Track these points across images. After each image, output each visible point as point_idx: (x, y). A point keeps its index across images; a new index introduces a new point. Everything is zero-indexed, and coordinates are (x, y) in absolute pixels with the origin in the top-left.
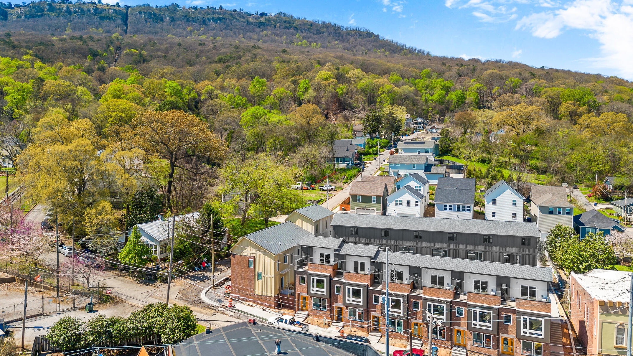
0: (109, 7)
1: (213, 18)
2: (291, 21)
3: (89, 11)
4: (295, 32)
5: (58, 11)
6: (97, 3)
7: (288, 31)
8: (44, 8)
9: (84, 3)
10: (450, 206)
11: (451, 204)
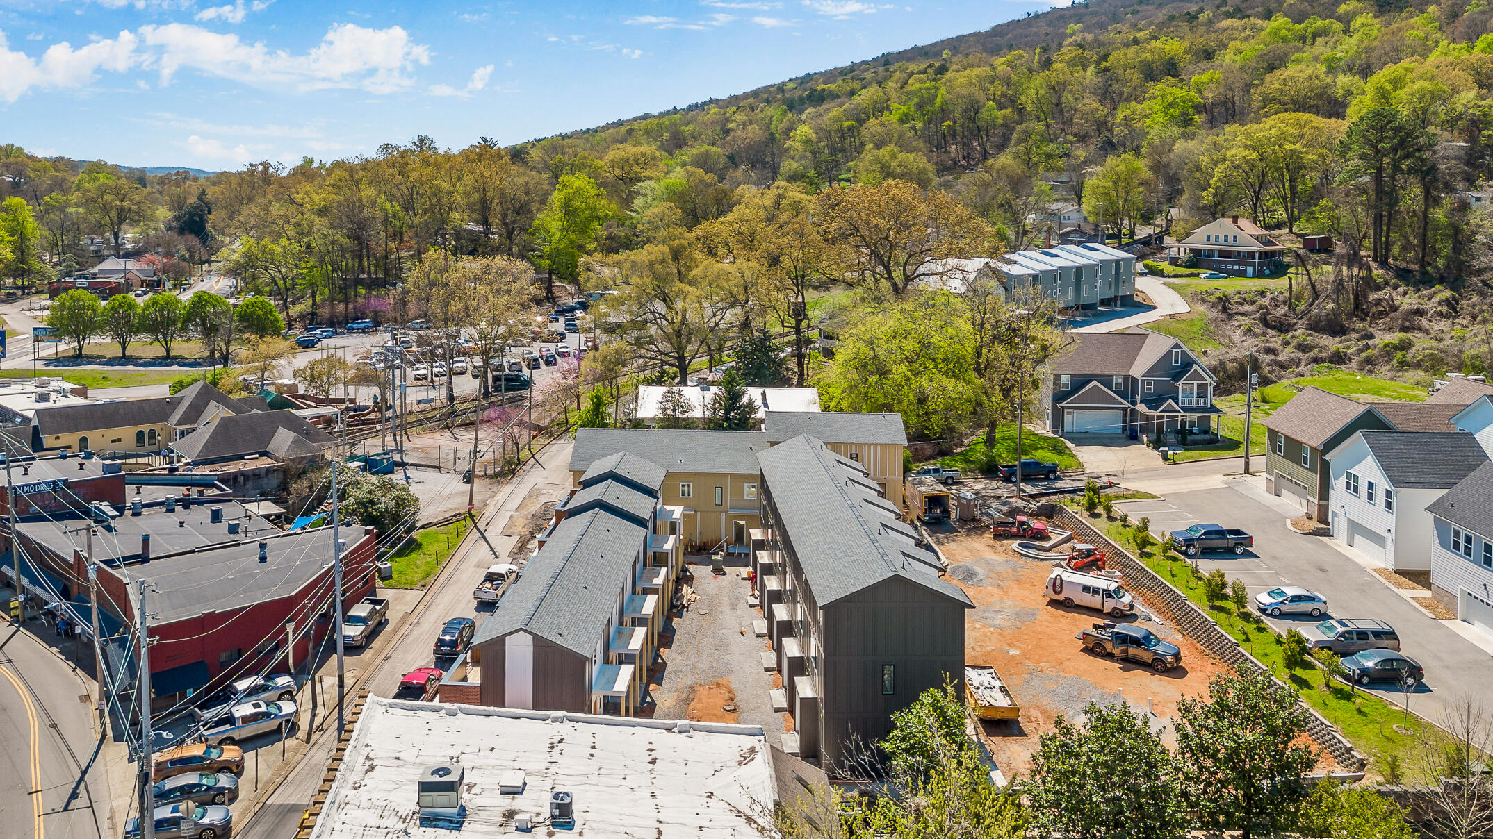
10: (1468, 540)
11: (1471, 533)
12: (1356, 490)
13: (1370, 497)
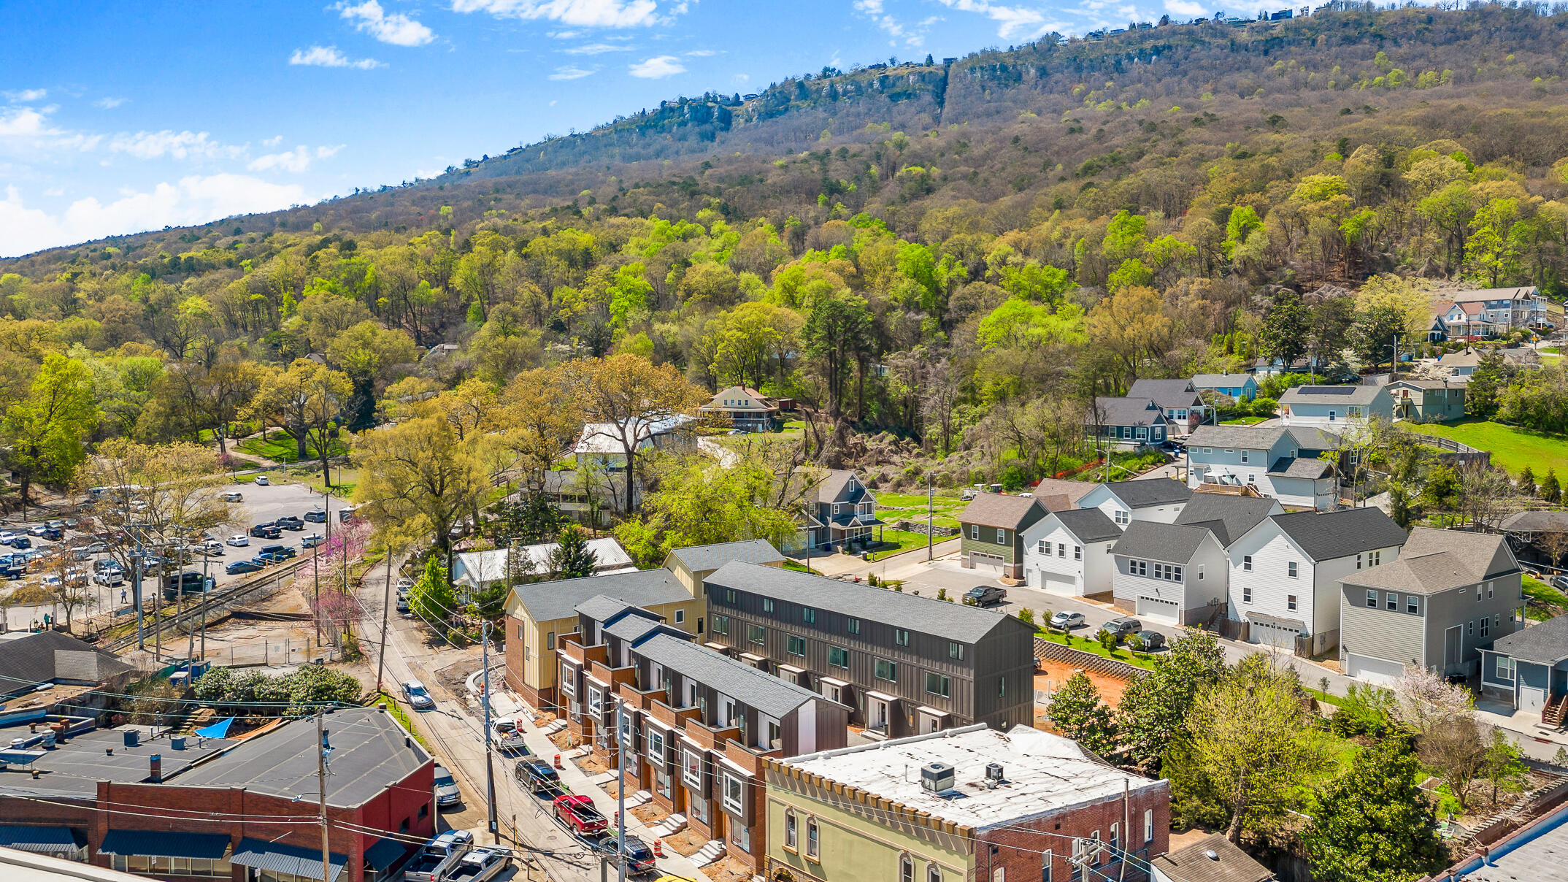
0: (910, 70)
1: (1142, 51)
2: (1366, 21)
3: (871, 85)
4: (1375, 48)
5: (815, 96)
6: (888, 64)
7: (1352, 48)
8: (790, 94)
9: (863, 71)
10: (1143, 565)
11: (1144, 560)
12: (1048, 551)
13: (1062, 553)
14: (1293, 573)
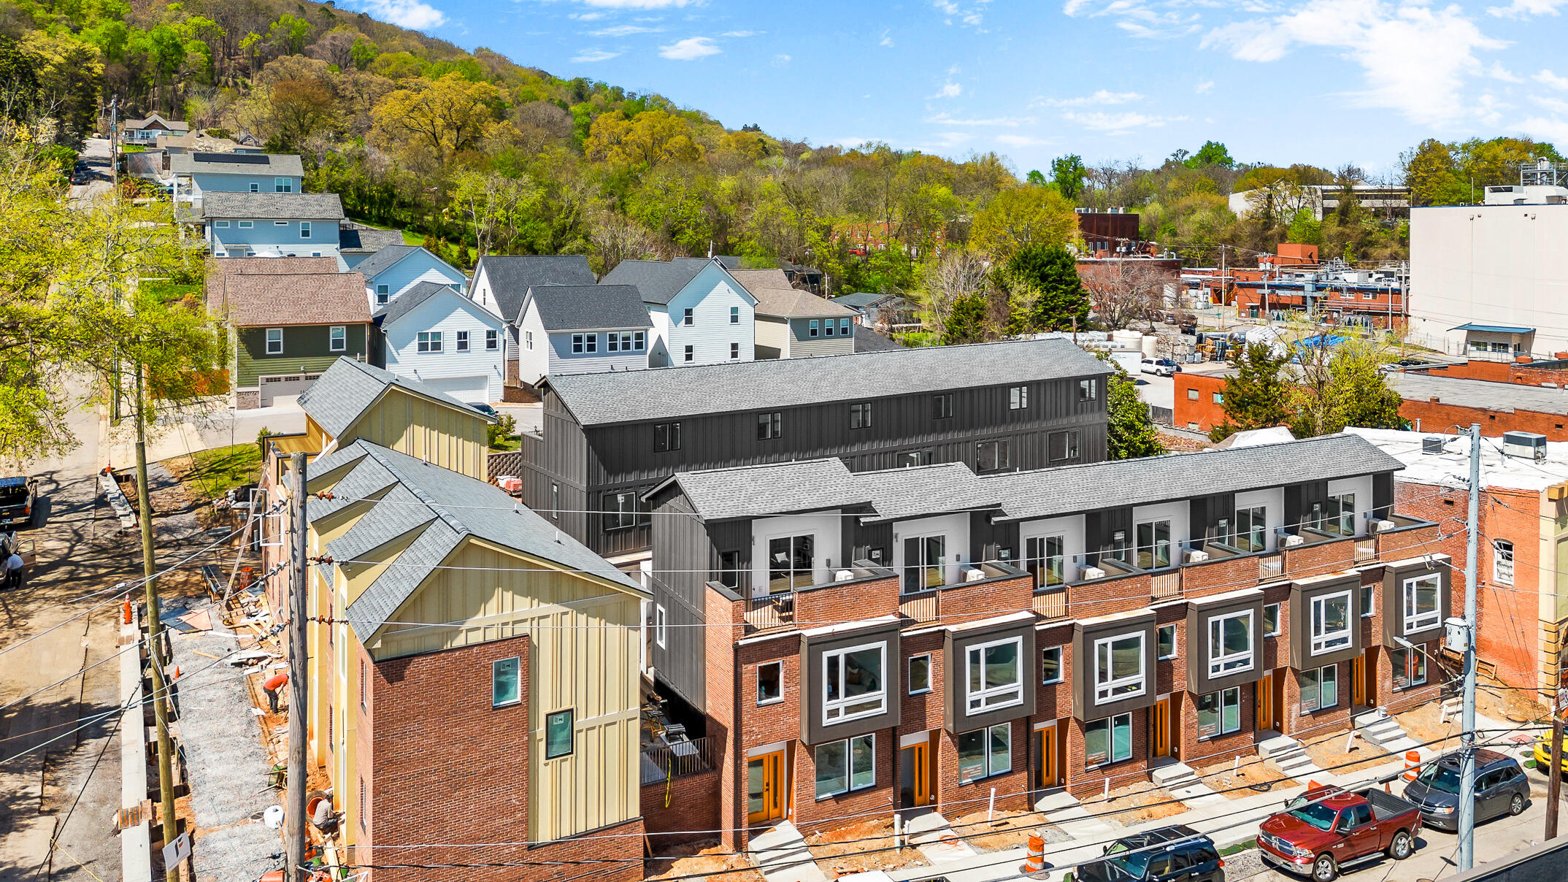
10: (591, 339)
11: (593, 332)
12: (437, 346)
13: (462, 346)
14: (734, 319)
